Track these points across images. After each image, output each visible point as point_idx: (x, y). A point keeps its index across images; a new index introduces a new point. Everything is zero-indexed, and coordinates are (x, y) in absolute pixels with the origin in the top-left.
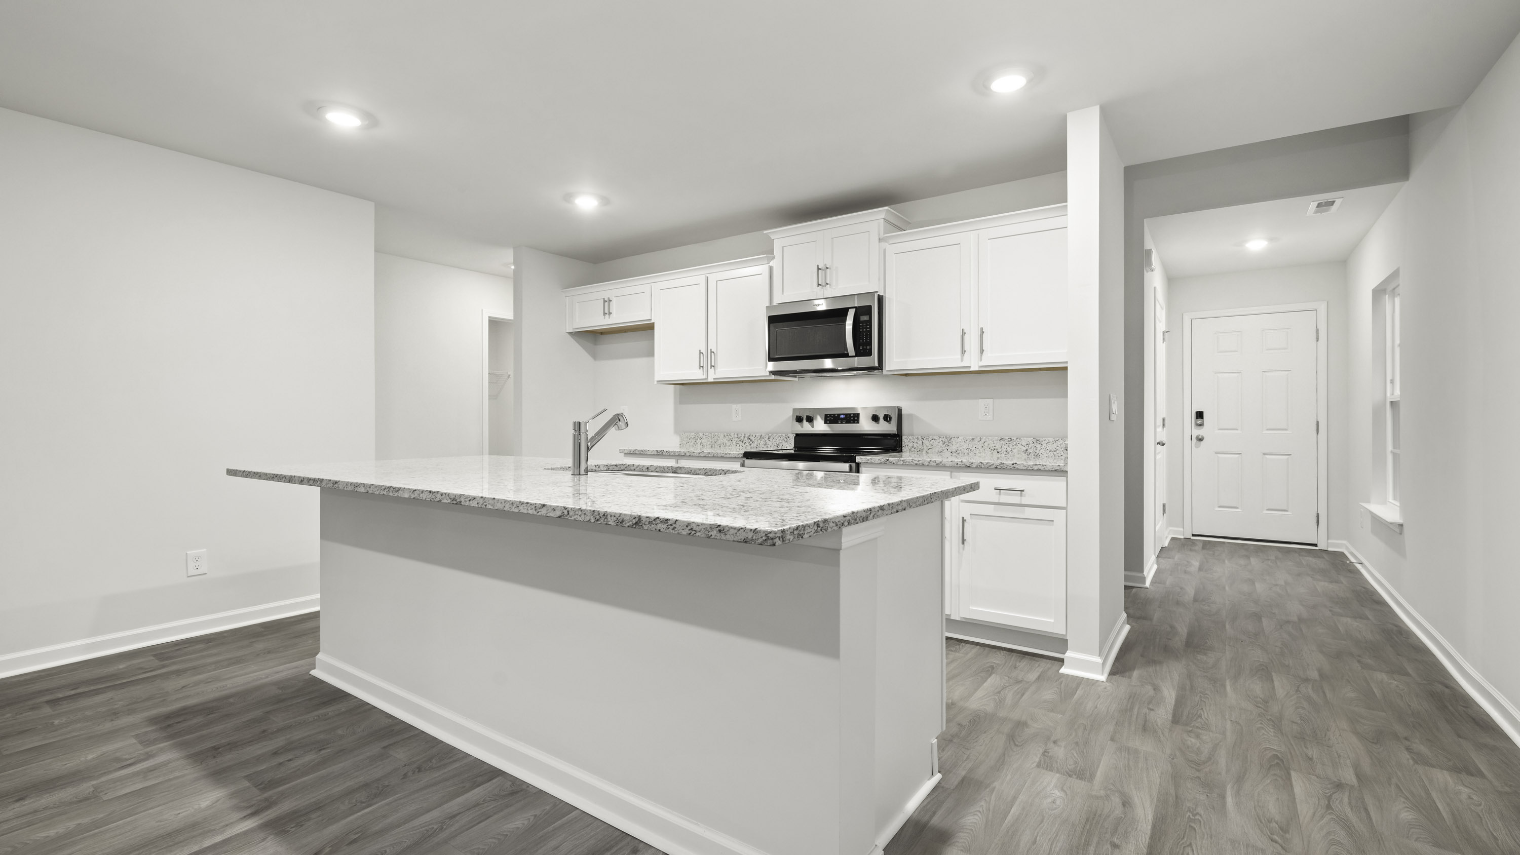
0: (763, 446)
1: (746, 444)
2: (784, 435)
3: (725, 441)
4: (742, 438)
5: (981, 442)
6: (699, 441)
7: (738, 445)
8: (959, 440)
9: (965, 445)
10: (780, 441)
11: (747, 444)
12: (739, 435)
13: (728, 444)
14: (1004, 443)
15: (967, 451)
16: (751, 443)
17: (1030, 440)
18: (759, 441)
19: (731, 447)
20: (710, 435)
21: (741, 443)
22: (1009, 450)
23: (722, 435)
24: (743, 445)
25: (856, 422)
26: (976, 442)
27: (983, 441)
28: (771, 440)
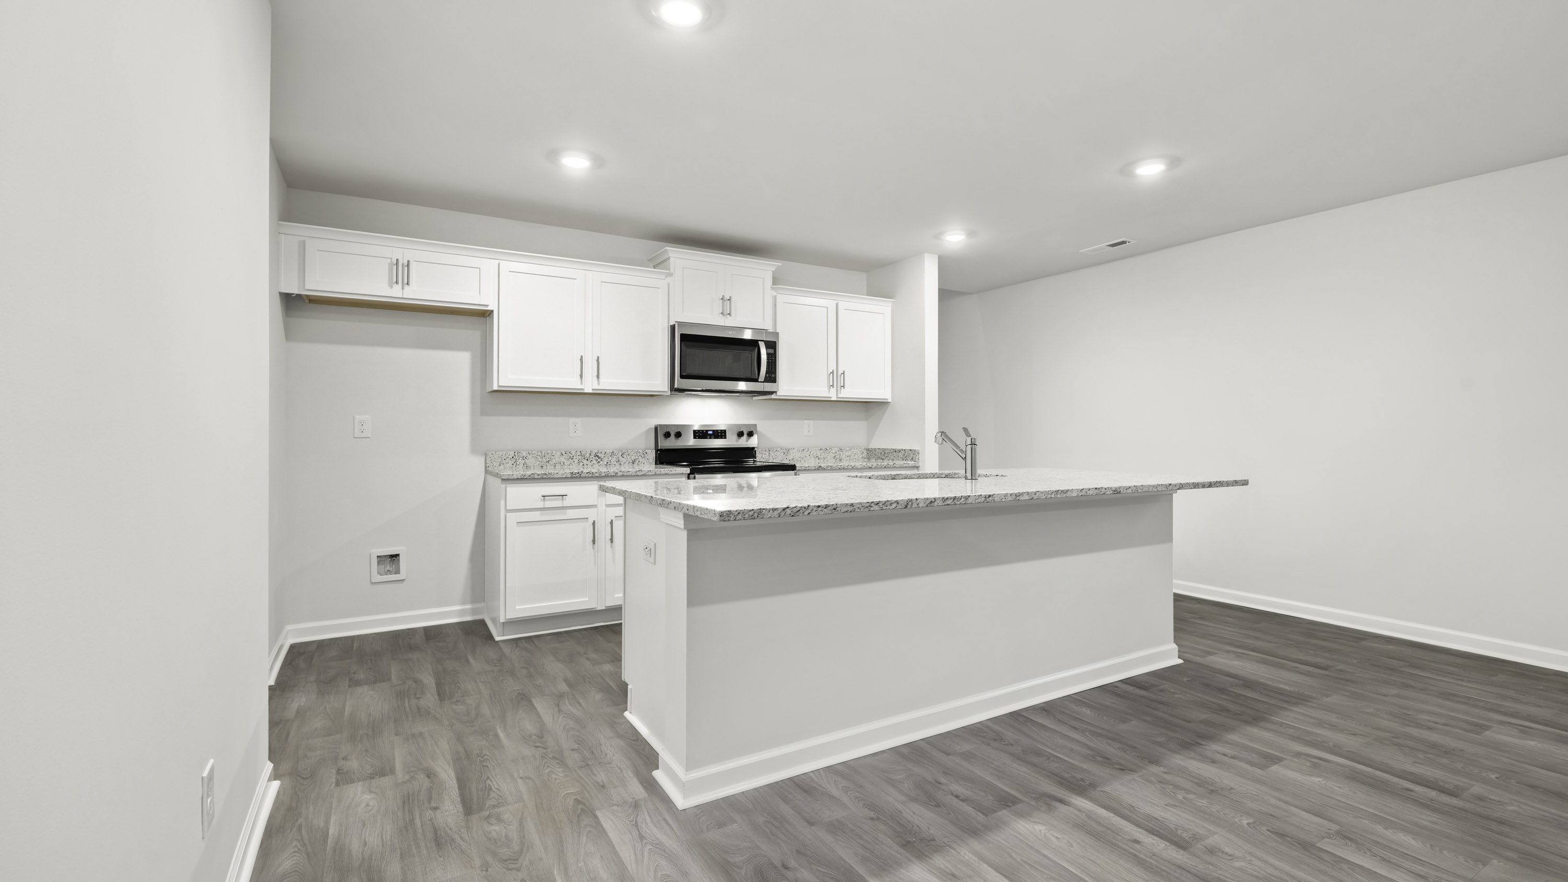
0: (615, 463)
1: (592, 463)
2: (641, 451)
3: (562, 459)
4: (588, 455)
5: (809, 452)
6: (520, 461)
7: (581, 464)
8: (795, 450)
9: (799, 455)
10: (637, 458)
11: (594, 462)
12: (583, 453)
13: (567, 463)
14: (822, 452)
15: (799, 459)
16: (599, 460)
17: (837, 449)
18: (610, 458)
19: (571, 466)
20: (539, 453)
21: (585, 462)
22: (825, 456)
23: (559, 454)
24: (589, 463)
25: (723, 437)
26: (805, 452)
27: (810, 451)
28: (625, 456)
